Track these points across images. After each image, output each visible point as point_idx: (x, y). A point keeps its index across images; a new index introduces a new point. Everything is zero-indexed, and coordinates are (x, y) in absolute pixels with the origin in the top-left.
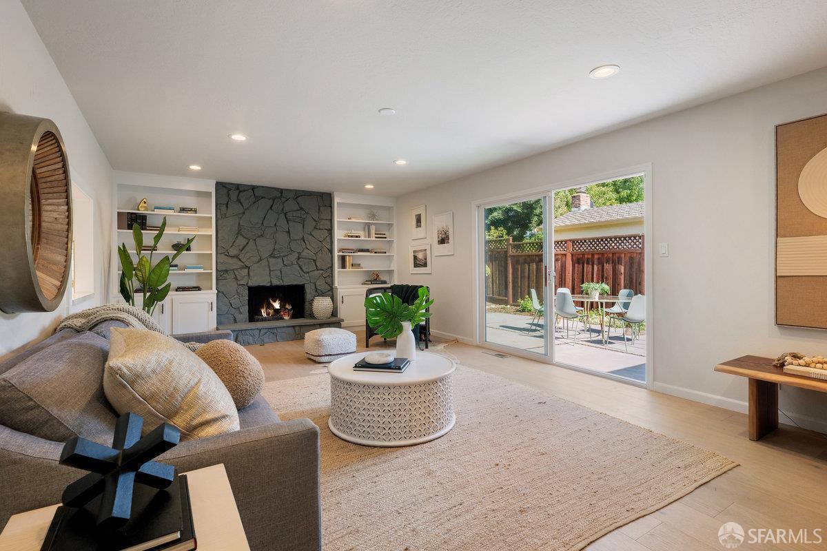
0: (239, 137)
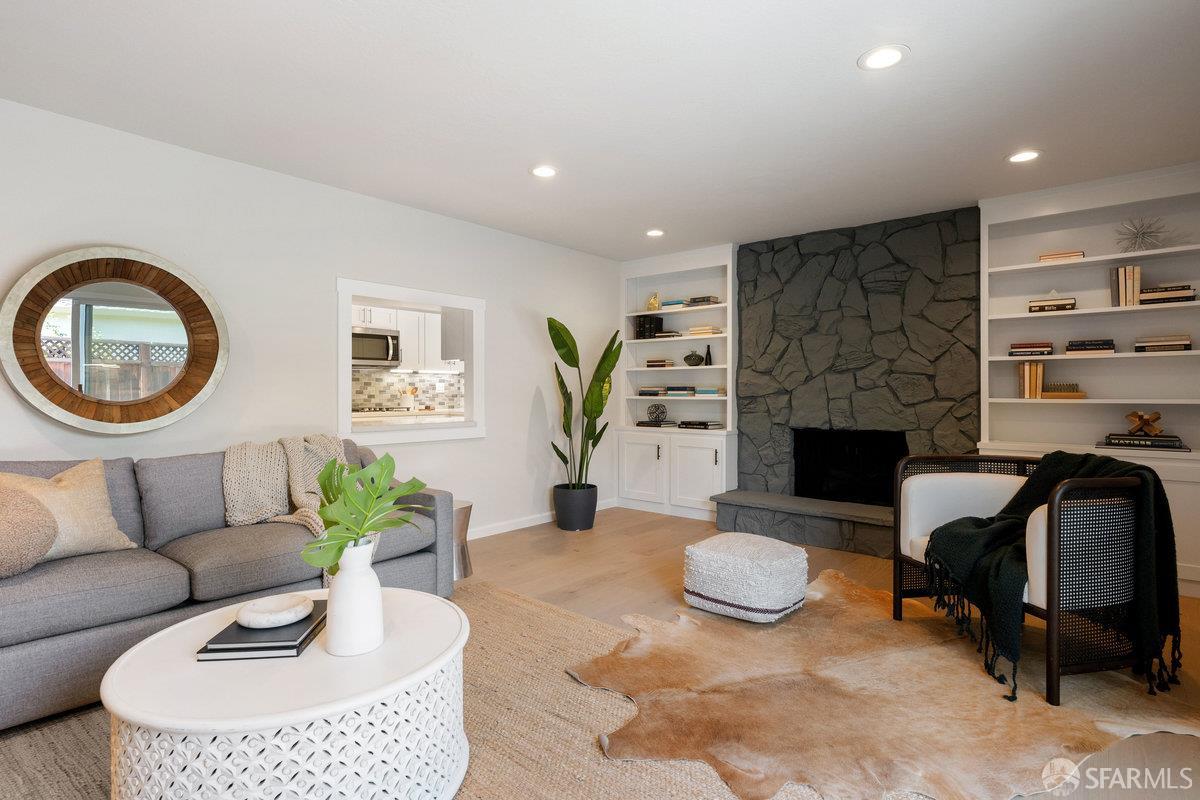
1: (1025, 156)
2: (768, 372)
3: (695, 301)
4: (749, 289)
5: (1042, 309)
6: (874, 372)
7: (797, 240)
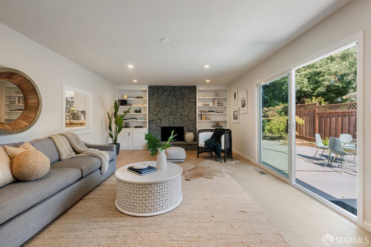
0: (131, 66)
1: (208, 81)
2: (156, 115)
3: (138, 97)
4: (152, 96)
5: (205, 105)
6: (178, 115)
7: (163, 87)
